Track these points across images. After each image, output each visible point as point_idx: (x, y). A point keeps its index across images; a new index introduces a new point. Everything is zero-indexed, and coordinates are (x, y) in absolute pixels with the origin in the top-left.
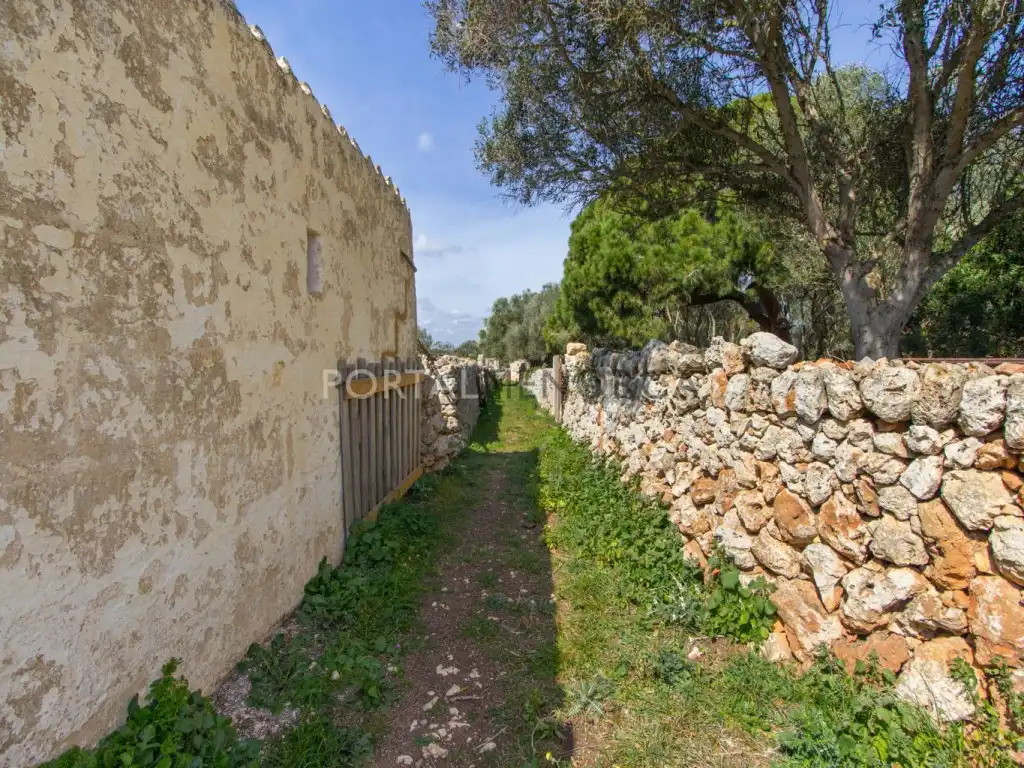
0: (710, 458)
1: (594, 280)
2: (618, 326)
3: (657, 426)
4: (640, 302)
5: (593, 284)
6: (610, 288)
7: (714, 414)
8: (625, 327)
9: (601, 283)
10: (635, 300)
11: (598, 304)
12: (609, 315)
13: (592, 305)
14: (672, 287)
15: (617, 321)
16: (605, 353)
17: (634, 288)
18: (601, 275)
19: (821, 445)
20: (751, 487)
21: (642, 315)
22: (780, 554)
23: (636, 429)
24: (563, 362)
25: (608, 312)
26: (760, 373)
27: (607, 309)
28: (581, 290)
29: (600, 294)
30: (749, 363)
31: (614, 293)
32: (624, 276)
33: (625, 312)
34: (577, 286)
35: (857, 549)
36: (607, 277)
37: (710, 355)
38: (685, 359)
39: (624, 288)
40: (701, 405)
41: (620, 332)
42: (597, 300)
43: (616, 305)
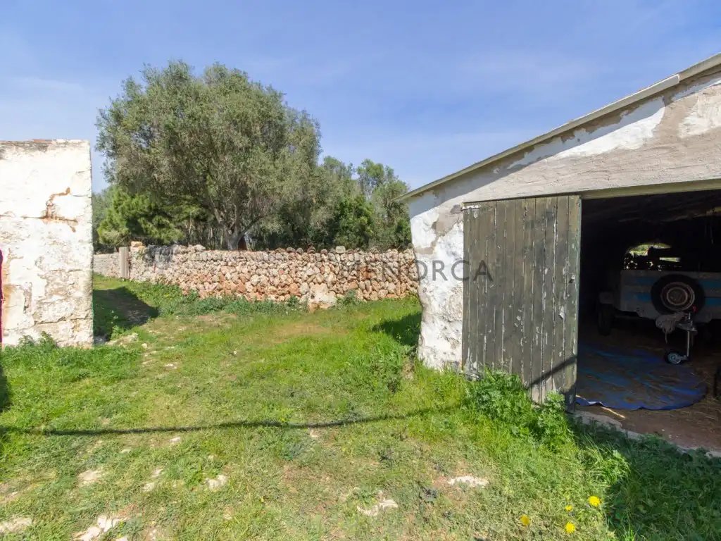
0: (188, 272)
1: (141, 208)
2: (156, 233)
3: (176, 267)
4: (168, 222)
5: (141, 210)
6: (151, 213)
7: (189, 262)
8: (160, 234)
9: (146, 210)
10: (165, 220)
11: (144, 221)
12: (151, 227)
13: (141, 220)
14: (185, 216)
15: (155, 230)
16: (156, 247)
17: (165, 215)
18: (146, 206)
19: (207, 265)
20: (196, 275)
21: (169, 228)
22: (201, 286)
23: (170, 270)
24: (129, 250)
25: (150, 225)
26: (198, 253)
27: (149, 223)
28: (133, 211)
29: (146, 216)
30: (196, 251)
31: (153, 216)
32: (160, 208)
33: (160, 226)
34: (129, 209)
35: (211, 281)
36: (150, 208)
37: (189, 249)
38: (183, 250)
39: (159, 214)
40: (186, 260)
41: (157, 236)
42: (143, 219)
43: (155, 223)
